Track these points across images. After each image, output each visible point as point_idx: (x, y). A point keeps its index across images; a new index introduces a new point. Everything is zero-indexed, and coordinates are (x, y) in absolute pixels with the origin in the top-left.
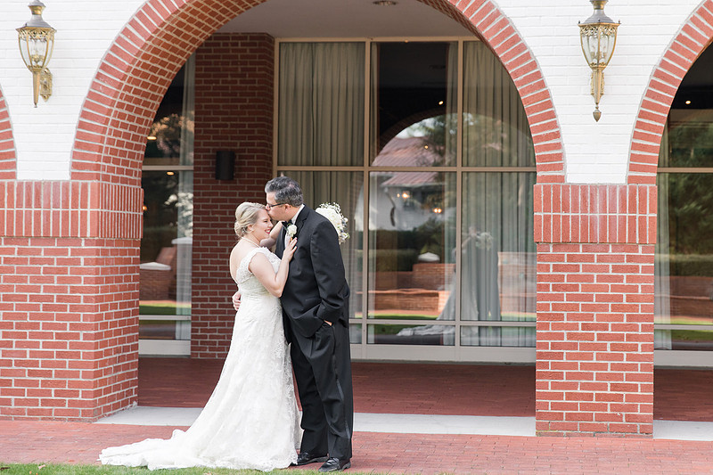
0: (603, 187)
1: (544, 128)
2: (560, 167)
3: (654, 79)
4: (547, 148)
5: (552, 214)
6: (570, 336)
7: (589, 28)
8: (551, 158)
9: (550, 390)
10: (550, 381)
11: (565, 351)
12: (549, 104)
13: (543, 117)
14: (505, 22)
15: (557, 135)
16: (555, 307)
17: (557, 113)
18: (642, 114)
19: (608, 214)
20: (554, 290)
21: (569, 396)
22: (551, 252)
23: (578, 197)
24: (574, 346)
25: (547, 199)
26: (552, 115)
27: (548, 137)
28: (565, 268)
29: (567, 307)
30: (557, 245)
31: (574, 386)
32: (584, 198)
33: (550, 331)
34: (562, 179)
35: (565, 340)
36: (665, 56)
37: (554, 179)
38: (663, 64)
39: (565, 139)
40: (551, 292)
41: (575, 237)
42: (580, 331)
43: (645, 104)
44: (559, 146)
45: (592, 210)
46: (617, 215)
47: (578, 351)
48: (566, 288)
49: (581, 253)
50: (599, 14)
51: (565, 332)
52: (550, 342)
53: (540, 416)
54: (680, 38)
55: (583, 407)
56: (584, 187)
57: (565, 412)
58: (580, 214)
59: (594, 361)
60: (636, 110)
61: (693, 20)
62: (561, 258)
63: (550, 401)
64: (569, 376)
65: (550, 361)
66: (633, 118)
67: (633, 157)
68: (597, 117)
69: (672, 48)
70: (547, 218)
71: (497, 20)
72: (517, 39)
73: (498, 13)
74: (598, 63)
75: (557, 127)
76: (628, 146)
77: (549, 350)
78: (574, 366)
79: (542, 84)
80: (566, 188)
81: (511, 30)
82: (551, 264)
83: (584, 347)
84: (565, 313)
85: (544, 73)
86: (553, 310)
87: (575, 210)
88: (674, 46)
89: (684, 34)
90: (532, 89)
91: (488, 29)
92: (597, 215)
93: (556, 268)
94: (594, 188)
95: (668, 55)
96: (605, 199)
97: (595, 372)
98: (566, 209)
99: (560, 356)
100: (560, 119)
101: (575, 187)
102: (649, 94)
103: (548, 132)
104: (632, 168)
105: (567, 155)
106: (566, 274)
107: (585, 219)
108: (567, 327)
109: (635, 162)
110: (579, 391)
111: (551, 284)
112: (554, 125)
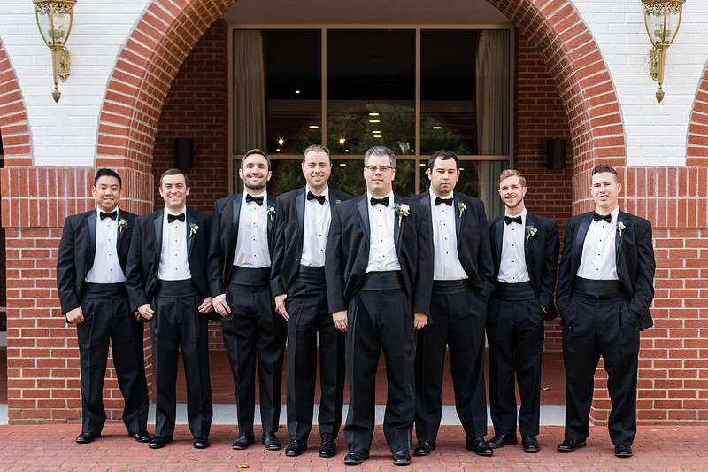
0: (70, 171)
1: (10, 109)
2: (27, 150)
3: (121, 59)
4: (14, 130)
5: (19, 198)
6: (41, 323)
7: (42, 4)
8: (17, 140)
9: (21, 378)
10: (21, 369)
11: (36, 338)
12: (15, 85)
13: (10, 98)
15: (24, 117)
16: (25, 293)
17: (23, 94)
18: (109, 95)
19: (76, 198)
20: (23, 276)
21: (41, 383)
22: (20, 238)
23: (45, 181)
24: (45, 333)
25: (14, 183)
26: (18, 96)
27: (14, 119)
28: (35, 254)
29: (37, 293)
30: (25, 230)
31: (46, 373)
32: (52, 181)
33: (21, 318)
34: (29, 162)
35: (36, 327)
36: (132, 35)
37: (21, 162)
38: (130, 44)
39: (32, 121)
40: (21, 278)
41: (43, 221)
42: (51, 318)
43: (112, 85)
44: (25, 128)
45: (61, 194)
46: (86, 198)
47: (49, 338)
48: (35, 274)
49: (50, 238)
51: (36, 319)
52: (20, 329)
53: (12, 404)
54: (146, 17)
55: (56, 394)
56: (52, 171)
57: (37, 399)
58: (48, 198)
59: (66, 347)
60: (103, 91)
62: (30, 244)
63: (22, 389)
64: (41, 363)
65: (21, 348)
66: (100, 100)
67: (101, 140)
68: (57, 97)
69: (138, 27)
70: (15, 203)
74: (54, 42)
75: (24, 109)
76: (95, 128)
77: (20, 338)
78: (46, 353)
79: (7, 64)
80: (33, 172)
82: (21, 249)
83: (55, 333)
84: (36, 300)
85: (9, 53)
86: (23, 296)
87: (43, 194)
88: (140, 25)
89: (150, 13)
92: (66, 199)
93: (25, 254)
94: (62, 171)
95: (135, 34)
96: (73, 182)
97: (66, 359)
98: (33, 193)
99: (31, 343)
100: (26, 101)
101: (42, 171)
102: (116, 74)
103: (15, 114)
104: (100, 150)
105: (34, 138)
106: (35, 259)
107: (52, 203)
108: (37, 313)
109: (103, 145)
110: (51, 378)
111: (21, 270)
112: (20, 106)
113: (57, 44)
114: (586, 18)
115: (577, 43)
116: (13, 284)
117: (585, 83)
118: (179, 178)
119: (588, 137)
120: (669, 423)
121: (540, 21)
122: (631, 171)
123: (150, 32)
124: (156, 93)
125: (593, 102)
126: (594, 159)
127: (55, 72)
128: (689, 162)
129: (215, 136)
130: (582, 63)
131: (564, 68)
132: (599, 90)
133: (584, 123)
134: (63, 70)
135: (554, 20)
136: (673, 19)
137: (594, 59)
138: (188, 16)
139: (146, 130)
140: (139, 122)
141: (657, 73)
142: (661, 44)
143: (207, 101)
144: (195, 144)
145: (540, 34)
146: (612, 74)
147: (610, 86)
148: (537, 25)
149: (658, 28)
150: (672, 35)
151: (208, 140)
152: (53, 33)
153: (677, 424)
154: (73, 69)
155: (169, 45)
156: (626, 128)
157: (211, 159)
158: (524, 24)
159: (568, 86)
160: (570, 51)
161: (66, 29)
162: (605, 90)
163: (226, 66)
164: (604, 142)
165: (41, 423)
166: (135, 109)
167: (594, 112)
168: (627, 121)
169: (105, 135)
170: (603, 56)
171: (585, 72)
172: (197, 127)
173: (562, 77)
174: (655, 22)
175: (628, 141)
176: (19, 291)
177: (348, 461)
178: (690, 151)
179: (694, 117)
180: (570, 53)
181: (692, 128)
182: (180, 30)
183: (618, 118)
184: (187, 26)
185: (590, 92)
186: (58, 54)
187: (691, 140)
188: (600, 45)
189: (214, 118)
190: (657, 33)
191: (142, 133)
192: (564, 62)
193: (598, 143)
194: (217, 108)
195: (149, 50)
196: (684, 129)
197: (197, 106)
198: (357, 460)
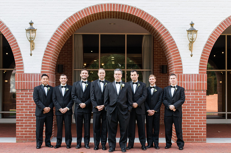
0: (34, 74)
1: (18, 58)
2: (23, 69)
3: (48, 45)
4: (19, 63)
5: (20, 81)
6: (25, 115)
7: (28, 30)
8: (20, 66)
9: (20, 130)
10: (20, 127)
11: (24, 119)
12: (20, 51)
13: (18, 55)
14: (7, 28)
15: (22, 60)
16: (21, 107)
17: (22, 54)
19: (36, 82)
20: (21, 102)
21: (25, 131)
22: (20, 92)
23: (27, 77)
24: (27, 118)
25: (19, 77)
26: (20, 54)
27: (19, 60)
28: (24, 96)
29: (25, 107)
30: (22, 90)
31: (27, 129)
32: (29, 77)
33: (20, 113)
34: (23, 72)
35: (24, 116)
37: (21, 72)
38: (51, 41)
39: (24, 61)
40: (20, 103)
41: (27, 88)
42: (28, 114)
43: (46, 51)
44: (22, 63)
45: (31, 80)
46: (38, 82)
47: (28, 119)
48: (24, 102)
49: (28, 92)
50: (31, 27)
51: (24, 114)
52: (20, 117)
53: (17, 137)
54: (55, 34)
55: (29, 134)
56: (29, 74)
57: (24, 136)
58: (28, 82)
59: (32, 122)
60: (43, 53)
61: (59, 29)
62: (23, 94)
63: (20, 133)
64: (25, 126)
65: (20, 122)
66: (42, 55)
67: (42, 66)
68: (31, 55)
69: (53, 36)
70: (19, 83)
71: (5, 28)
72: (10, 33)
73: (5, 26)
74: (31, 40)
75: (22, 58)
76: (41, 63)
78: (27, 123)
79: (18, 46)
80: (24, 75)
81: (9, 31)
82: (20, 95)
83: (29, 118)
84: (24, 109)
85: (18, 43)
86: (21, 108)
87: (27, 80)
89: (56, 33)
90: (15, 47)
91: (2, 30)
92: (33, 82)
93: (22, 96)
94: (32, 74)
96: (35, 77)
97: (32, 125)
98: (24, 80)
99: (23, 120)
101: (27, 74)
102: (47, 49)
103: (19, 59)
104: (42, 69)
105: (24, 65)
106: (24, 98)
107: (29, 83)
108: (24, 112)
109: (43, 67)
110: (28, 130)
111: (20, 101)
112: (21, 57)
113: (31, 41)
114: (172, 35)
115: (170, 41)
116: (18, 104)
117: (172, 52)
118: (65, 77)
119: (173, 66)
120: (195, 142)
121: (160, 35)
122: (184, 75)
123: (56, 37)
124: (57, 53)
125: (174, 57)
126: (174, 72)
127: (31, 48)
128: (199, 73)
129: (69, 64)
130: (171, 46)
131: (166, 48)
132: (176, 53)
133: (171, 62)
134: (33, 48)
135: (164, 35)
136: (195, 35)
137: (174, 46)
138: (66, 33)
139: (54, 63)
140: (52, 61)
141: (191, 49)
142: (192, 42)
143: (67, 54)
144: (63, 66)
145: (160, 38)
146: (179, 49)
147: (178, 53)
148: (159, 36)
149: (191, 38)
150: (195, 39)
151: (67, 65)
152: (30, 38)
153: (197, 142)
154: (35, 47)
155: (61, 41)
156: (183, 63)
157: (68, 70)
158: (156, 36)
159: (167, 52)
160: (168, 43)
161: (34, 37)
162: (177, 54)
163: (72, 44)
164: (177, 67)
165: (25, 142)
166: (52, 58)
167: (174, 59)
168: (183, 62)
169: (44, 65)
170: (177, 44)
171: (172, 49)
172: (64, 61)
173: (166, 50)
174: (190, 36)
175: (183, 67)
176: (19, 106)
177: (110, 151)
178: (200, 70)
179: (201, 61)
180: (168, 44)
181: (200, 64)
182: (64, 37)
183: (181, 61)
184: (65, 36)
185: (173, 54)
186: (32, 43)
187: (200, 67)
188: (176, 42)
189: (69, 59)
190: (191, 39)
191: (53, 64)
192: (166, 46)
193: (175, 67)
194: (70, 56)
195: (56, 42)
196: (198, 64)
197: (64, 55)
198: (112, 151)
